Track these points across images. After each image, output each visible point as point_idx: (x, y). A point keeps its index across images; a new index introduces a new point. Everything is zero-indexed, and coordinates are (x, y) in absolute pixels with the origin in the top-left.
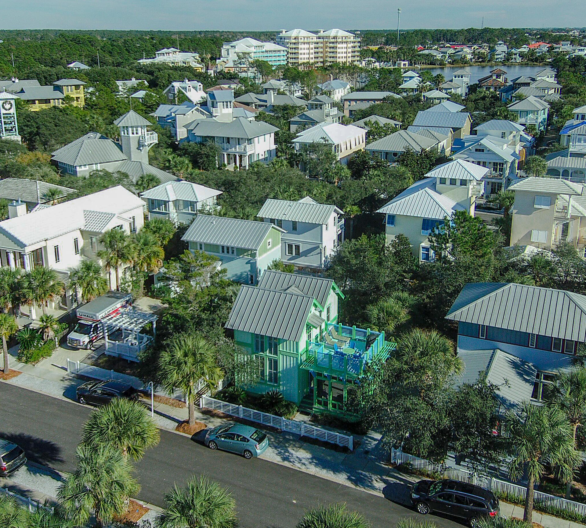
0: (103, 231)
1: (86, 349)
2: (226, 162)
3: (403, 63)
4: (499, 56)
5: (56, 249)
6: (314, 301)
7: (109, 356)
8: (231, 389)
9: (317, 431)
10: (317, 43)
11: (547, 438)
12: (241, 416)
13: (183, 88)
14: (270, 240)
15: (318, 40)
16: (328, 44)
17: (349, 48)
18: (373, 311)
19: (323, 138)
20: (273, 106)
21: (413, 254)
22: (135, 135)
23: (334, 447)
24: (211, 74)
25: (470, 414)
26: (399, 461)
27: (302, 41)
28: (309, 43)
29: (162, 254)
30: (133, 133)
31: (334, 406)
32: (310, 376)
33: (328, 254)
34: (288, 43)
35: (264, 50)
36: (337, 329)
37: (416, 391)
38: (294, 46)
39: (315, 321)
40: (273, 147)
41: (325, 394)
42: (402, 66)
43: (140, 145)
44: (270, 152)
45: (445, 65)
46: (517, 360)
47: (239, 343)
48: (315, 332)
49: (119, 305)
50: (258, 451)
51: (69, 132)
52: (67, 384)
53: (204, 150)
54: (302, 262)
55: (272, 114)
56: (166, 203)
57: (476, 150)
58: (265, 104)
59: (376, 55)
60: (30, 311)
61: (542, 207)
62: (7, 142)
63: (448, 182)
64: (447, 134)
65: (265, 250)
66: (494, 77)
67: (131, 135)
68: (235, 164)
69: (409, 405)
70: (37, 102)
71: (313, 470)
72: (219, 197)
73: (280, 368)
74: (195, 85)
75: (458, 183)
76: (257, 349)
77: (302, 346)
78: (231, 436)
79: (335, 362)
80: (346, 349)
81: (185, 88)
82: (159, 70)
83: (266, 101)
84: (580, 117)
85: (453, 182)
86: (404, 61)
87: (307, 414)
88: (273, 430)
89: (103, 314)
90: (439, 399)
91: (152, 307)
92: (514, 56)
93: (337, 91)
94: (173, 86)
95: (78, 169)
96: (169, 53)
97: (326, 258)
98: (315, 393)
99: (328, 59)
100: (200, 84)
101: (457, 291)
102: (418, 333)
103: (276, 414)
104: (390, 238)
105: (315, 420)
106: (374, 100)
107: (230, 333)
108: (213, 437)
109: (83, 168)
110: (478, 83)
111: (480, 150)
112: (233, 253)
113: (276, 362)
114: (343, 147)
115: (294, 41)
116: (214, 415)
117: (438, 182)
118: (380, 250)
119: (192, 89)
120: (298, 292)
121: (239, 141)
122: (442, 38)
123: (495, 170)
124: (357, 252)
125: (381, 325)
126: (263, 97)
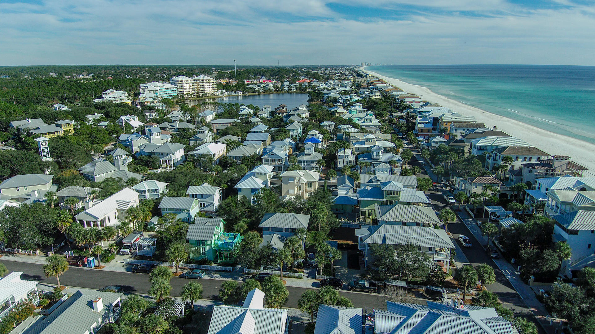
0: (127, 209)
1: (129, 254)
2: (162, 164)
3: (239, 92)
4: (286, 88)
5: (109, 218)
6: (216, 226)
7: (139, 255)
8: (189, 260)
9: (220, 267)
10: (194, 83)
11: (283, 256)
12: (194, 268)
13: (127, 120)
14: (194, 204)
15: (194, 82)
16: (199, 84)
17: (211, 85)
18: (236, 227)
19: (208, 152)
20: (178, 129)
21: (249, 202)
22: (121, 159)
23: (227, 271)
24: (139, 108)
25: (265, 253)
26: (246, 272)
27: (185, 82)
28: (189, 83)
29: (151, 214)
30: (120, 158)
31: (225, 259)
32: (216, 251)
33: (216, 205)
34: (177, 83)
35: (164, 88)
36: (224, 234)
37: (250, 250)
38: (180, 85)
39: (217, 233)
40: (184, 154)
41: (222, 256)
42: (239, 94)
43: (124, 163)
44: (182, 157)
45: (260, 93)
46: (280, 236)
47: (191, 244)
48: (217, 237)
49: (139, 237)
50: (202, 276)
51: (79, 155)
52: (125, 267)
53: (151, 159)
54: (206, 209)
55: (178, 132)
56: (144, 191)
57: (271, 154)
58: (174, 128)
59: (225, 88)
60: (101, 243)
61: (291, 181)
62: (45, 162)
63: (259, 174)
64: (260, 145)
65: (193, 208)
66: (281, 108)
67: (119, 159)
68: (167, 164)
69: (248, 253)
70: (47, 134)
71: (221, 279)
72: (167, 186)
73: (206, 250)
74: (133, 118)
75: (263, 174)
76: (197, 245)
77: (213, 242)
78: (193, 273)
79: (225, 245)
80: (228, 240)
81: (128, 120)
82: (109, 107)
83: (174, 126)
84: (311, 135)
85: (261, 174)
86: (240, 91)
87: (216, 263)
88: (206, 270)
89: (134, 241)
90: (257, 251)
91: (149, 235)
92: (293, 88)
93: (209, 116)
94: (121, 119)
95: (95, 177)
96: (110, 93)
97: (216, 207)
98: (219, 256)
99: (200, 91)
100: (136, 117)
101: (262, 217)
102: (250, 233)
103: (206, 265)
104: (240, 197)
105: (219, 265)
106: (228, 123)
107: (187, 241)
108: (186, 275)
109: (97, 176)
110: (274, 110)
111: (272, 154)
112: (180, 211)
113: (204, 248)
114: (217, 154)
115: (180, 82)
116: (184, 269)
117: (256, 174)
118: (236, 202)
119: (132, 120)
120: (209, 224)
121: (167, 154)
122: (258, 74)
123: (279, 161)
124: (228, 205)
125: (238, 231)
126: (173, 124)
